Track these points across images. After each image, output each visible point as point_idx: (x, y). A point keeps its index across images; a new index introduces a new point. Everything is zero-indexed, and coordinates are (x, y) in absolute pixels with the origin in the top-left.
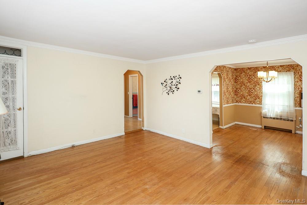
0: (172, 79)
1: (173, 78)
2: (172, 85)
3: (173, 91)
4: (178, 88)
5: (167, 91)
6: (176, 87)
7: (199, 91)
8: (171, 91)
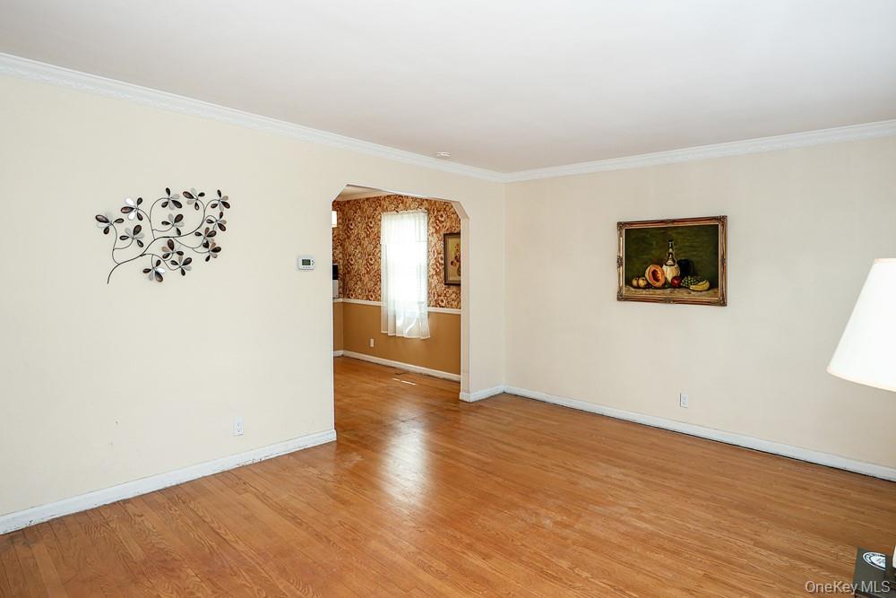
0: (178, 205)
1: (183, 200)
2: (179, 232)
3: (188, 261)
4: (217, 250)
5: (147, 262)
6: (206, 245)
7: (306, 262)
8: (174, 263)
